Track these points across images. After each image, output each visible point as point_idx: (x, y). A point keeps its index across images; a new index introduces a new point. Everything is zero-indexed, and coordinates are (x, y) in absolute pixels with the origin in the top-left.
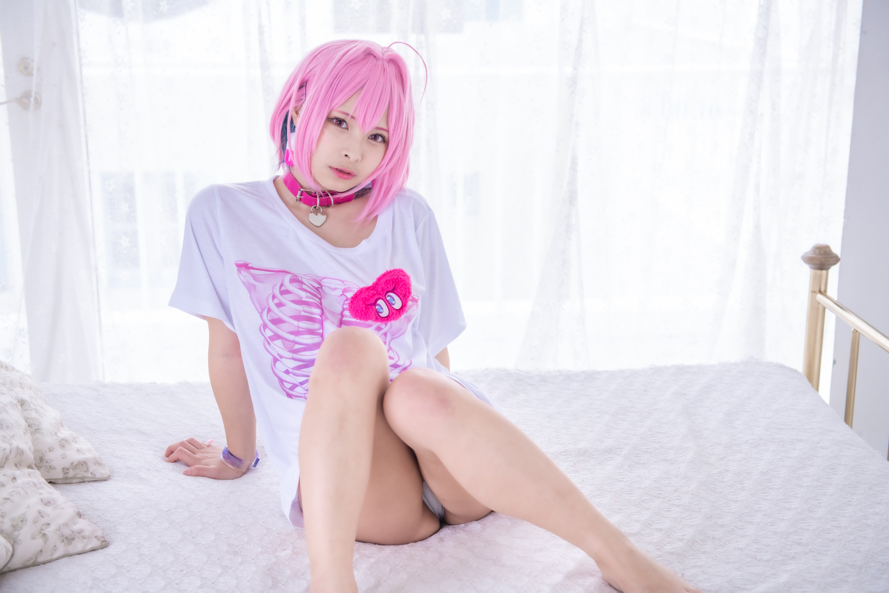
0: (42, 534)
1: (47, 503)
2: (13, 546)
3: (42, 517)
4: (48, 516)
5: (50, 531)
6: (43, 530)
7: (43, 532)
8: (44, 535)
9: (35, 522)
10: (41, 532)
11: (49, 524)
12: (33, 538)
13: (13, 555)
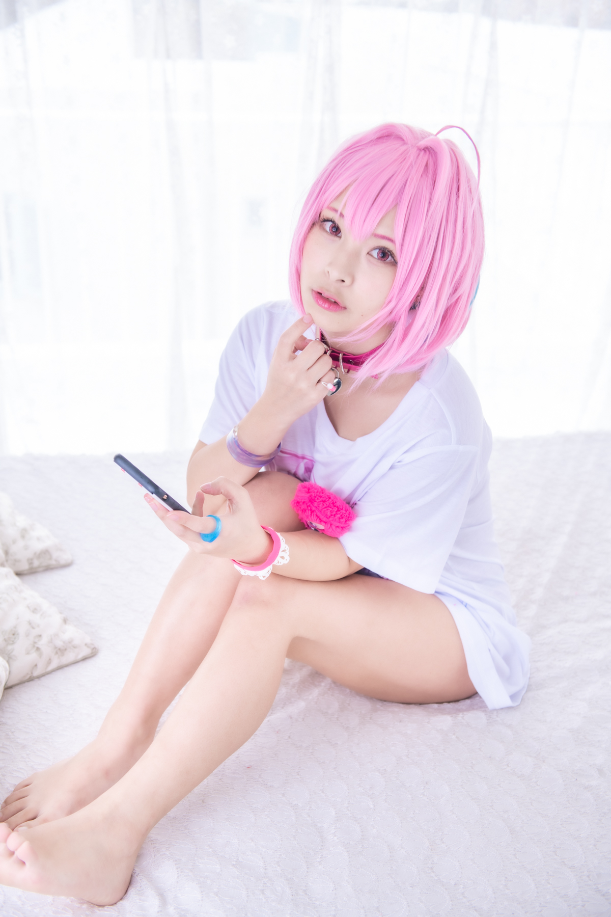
0: (35, 648)
1: (35, 611)
2: (8, 662)
3: (33, 628)
4: (38, 626)
5: (43, 643)
6: (35, 643)
7: (36, 645)
8: (38, 649)
9: (27, 635)
10: (34, 646)
11: (40, 636)
12: (28, 653)
13: (10, 672)
